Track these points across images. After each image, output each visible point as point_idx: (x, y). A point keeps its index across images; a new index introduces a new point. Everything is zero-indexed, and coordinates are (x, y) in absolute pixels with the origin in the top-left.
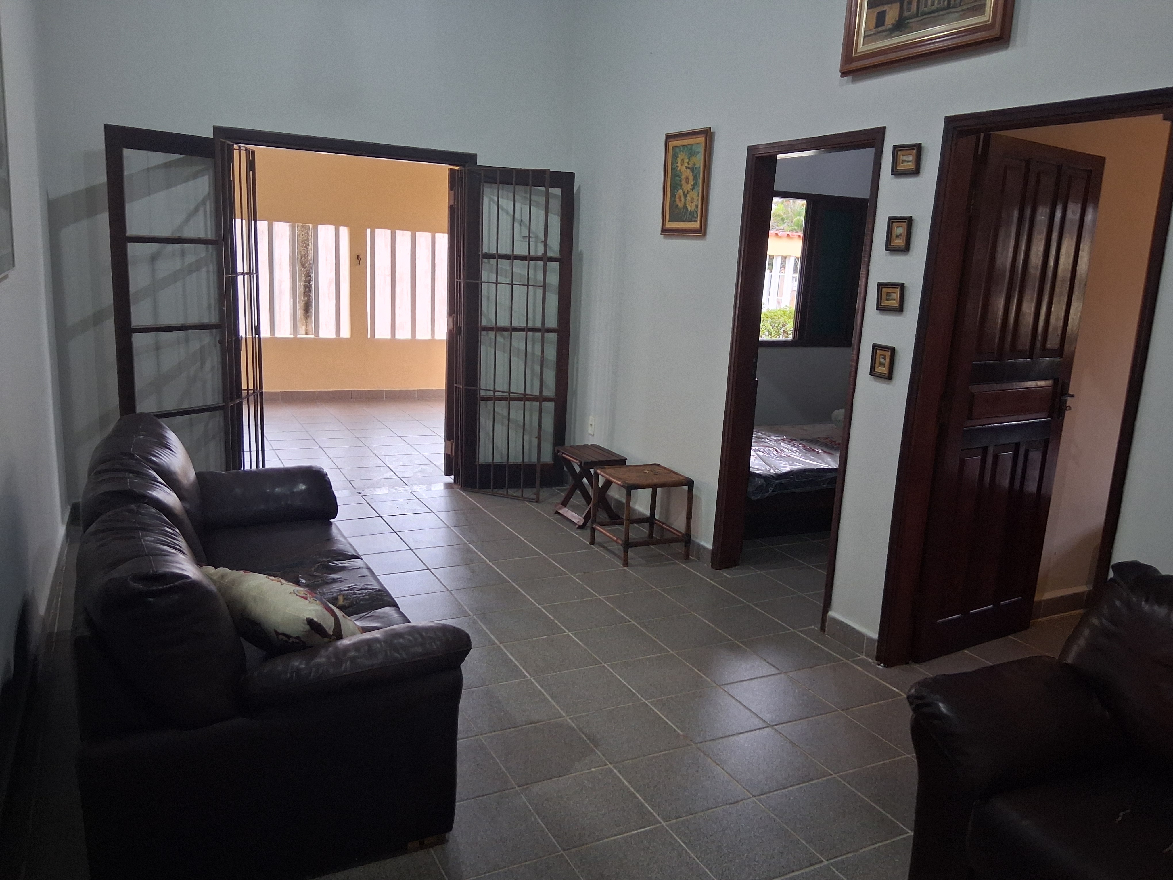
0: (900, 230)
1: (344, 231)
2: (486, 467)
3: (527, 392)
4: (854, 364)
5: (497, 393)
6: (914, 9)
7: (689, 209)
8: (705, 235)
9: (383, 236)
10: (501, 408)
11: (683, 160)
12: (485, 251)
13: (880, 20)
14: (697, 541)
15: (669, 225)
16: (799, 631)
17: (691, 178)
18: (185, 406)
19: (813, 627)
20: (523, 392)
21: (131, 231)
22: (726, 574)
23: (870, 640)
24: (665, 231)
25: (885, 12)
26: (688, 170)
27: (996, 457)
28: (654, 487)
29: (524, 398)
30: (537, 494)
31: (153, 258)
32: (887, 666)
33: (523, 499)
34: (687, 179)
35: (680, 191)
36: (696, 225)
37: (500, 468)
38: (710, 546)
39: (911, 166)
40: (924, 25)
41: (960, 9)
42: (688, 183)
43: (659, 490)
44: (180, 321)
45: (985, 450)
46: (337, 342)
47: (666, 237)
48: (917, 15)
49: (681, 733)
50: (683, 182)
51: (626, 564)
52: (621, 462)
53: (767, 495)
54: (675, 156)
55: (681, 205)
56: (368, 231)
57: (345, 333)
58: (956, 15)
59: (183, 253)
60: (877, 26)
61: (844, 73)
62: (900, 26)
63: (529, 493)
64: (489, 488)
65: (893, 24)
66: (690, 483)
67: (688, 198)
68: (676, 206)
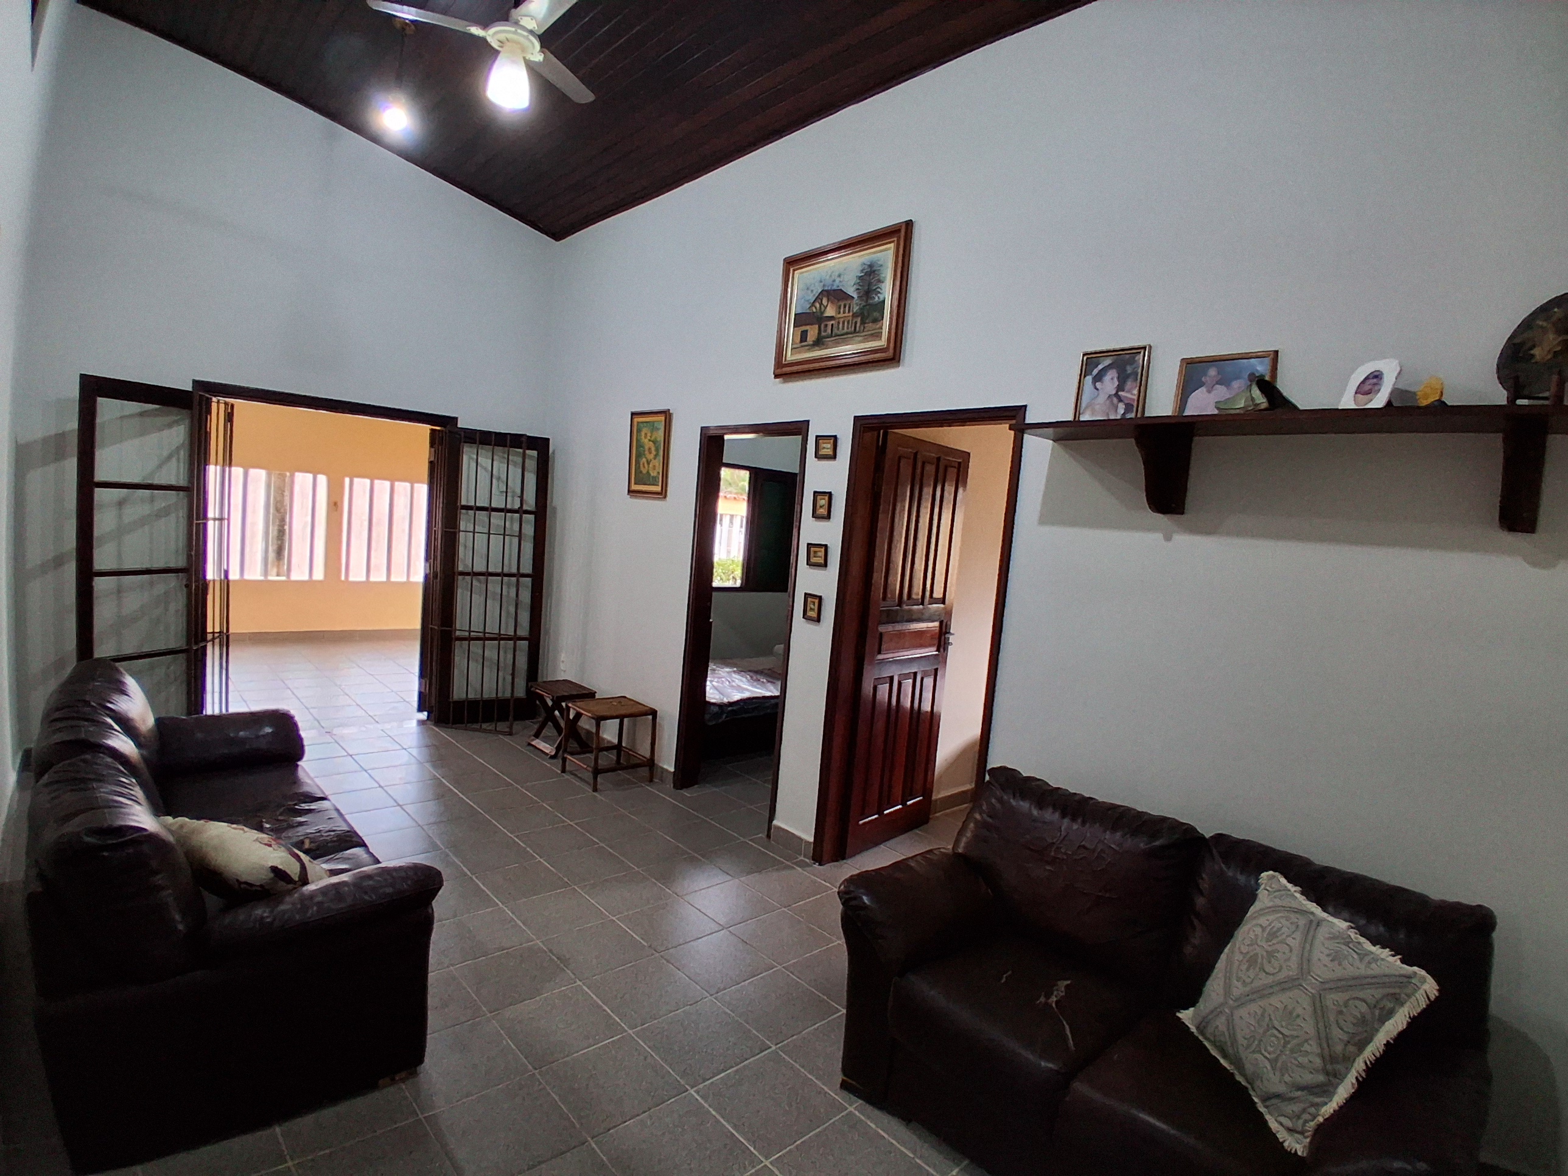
0: (823, 502)
1: (322, 479)
2: (460, 704)
3: (502, 632)
4: (790, 609)
5: (472, 634)
6: (829, 331)
7: (652, 474)
8: (665, 497)
9: (362, 485)
10: (476, 647)
11: (646, 434)
12: (464, 503)
13: (804, 336)
14: (661, 765)
15: (634, 487)
16: (750, 840)
17: (653, 449)
18: (146, 649)
19: (760, 835)
20: (497, 632)
21: (100, 476)
22: (686, 793)
23: (807, 842)
24: (630, 491)
25: (807, 331)
26: (651, 443)
27: (900, 684)
28: (621, 718)
29: (499, 638)
30: (511, 727)
31: (121, 504)
32: (820, 865)
33: (497, 732)
34: (650, 449)
35: (644, 460)
36: (658, 489)
37: (473, 704)
38: (672, 769)
39: (830, 452)
40: (837, 344)
41: (862, 334)
42: (650, 453)
43: (626, 720)
44: (146, 565)
45: (892, 678)
46: (310, 583)
47: (632, 497)
48: (831, 336)
49: (646, 944)
50: (647, 452)
51: (595, 790)
52: (591, 695)
53: (720, 721)
54: (639, 431)
55: (644, 471)
56: (347, 480)
57: (319, 575)
58: (860, 338)
59: (152, 500)
60: (801, 341)
61: (776, 376)
62: (819, 343)
63: (502, 726)
64: (463, 723)
65: (813, 341)
66: (654, 713)
67: (651, 466)
68: (641, 472)
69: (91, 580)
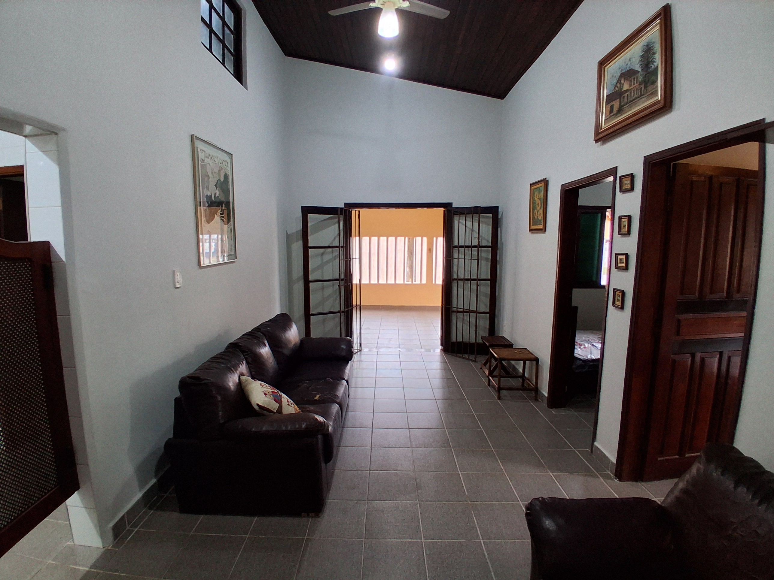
0: (625, 221)
1: (425, 239)
2: (453, 343)
3: (471, 309)
4: (606, 299)
5: (458, 309)
6: (626, 101)
7: (539, 219)
8: (545, 231)
10: (460, 315)
11: (536, 195)
13: (611, 111)
14: (542, 392)
15: (533, 227)
16: (576, 450)
17: (540, 203)
19: (588, 449)
20: (469, 309)
21: (310, 245)
22: (553, 411)
23: (612, 463)
24: (531, 230)
25: (613, 105)
26: (539, 200)
28: (524, 361)
29: (470, 312)
30: (475, 358)
31: (322, 254)
32: (620, 480)
33: (469, 359)
34: (538, 204)
35: (536, 210)
36: (541, 227)
37: (459, 344)
38: (546, 395)
39: (629, 186)
40: (630, 107)
41: (646, 95)
42: (538, 206)
43: (527, 362)
44: (331, 278)
46: (421, 285)
47: (532, 233)
48: (627, 103)
50: (537, 206)
51: (499, 398)
52: (510, 346)
54: (534, 194)
55: (536, 218)
56: (435, 239)
57: (424, 282)
58: (644, 99)
60: (610, 113)
61: (597, 141)
62: (620, 111)
63: (472, 357)
64: (455, 353)
65: (617, 111)
66: (537, 360)
67: (539, 214)
68: (535, 218)
69: (309, 284)
